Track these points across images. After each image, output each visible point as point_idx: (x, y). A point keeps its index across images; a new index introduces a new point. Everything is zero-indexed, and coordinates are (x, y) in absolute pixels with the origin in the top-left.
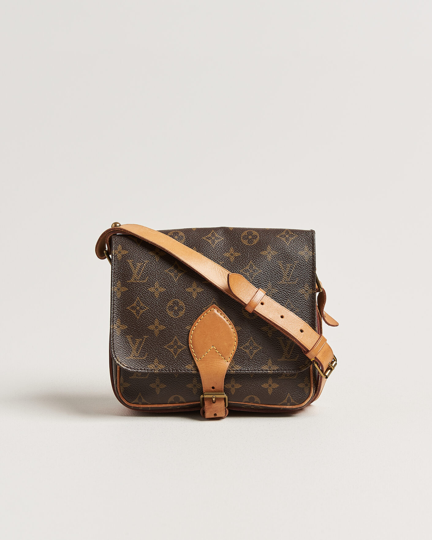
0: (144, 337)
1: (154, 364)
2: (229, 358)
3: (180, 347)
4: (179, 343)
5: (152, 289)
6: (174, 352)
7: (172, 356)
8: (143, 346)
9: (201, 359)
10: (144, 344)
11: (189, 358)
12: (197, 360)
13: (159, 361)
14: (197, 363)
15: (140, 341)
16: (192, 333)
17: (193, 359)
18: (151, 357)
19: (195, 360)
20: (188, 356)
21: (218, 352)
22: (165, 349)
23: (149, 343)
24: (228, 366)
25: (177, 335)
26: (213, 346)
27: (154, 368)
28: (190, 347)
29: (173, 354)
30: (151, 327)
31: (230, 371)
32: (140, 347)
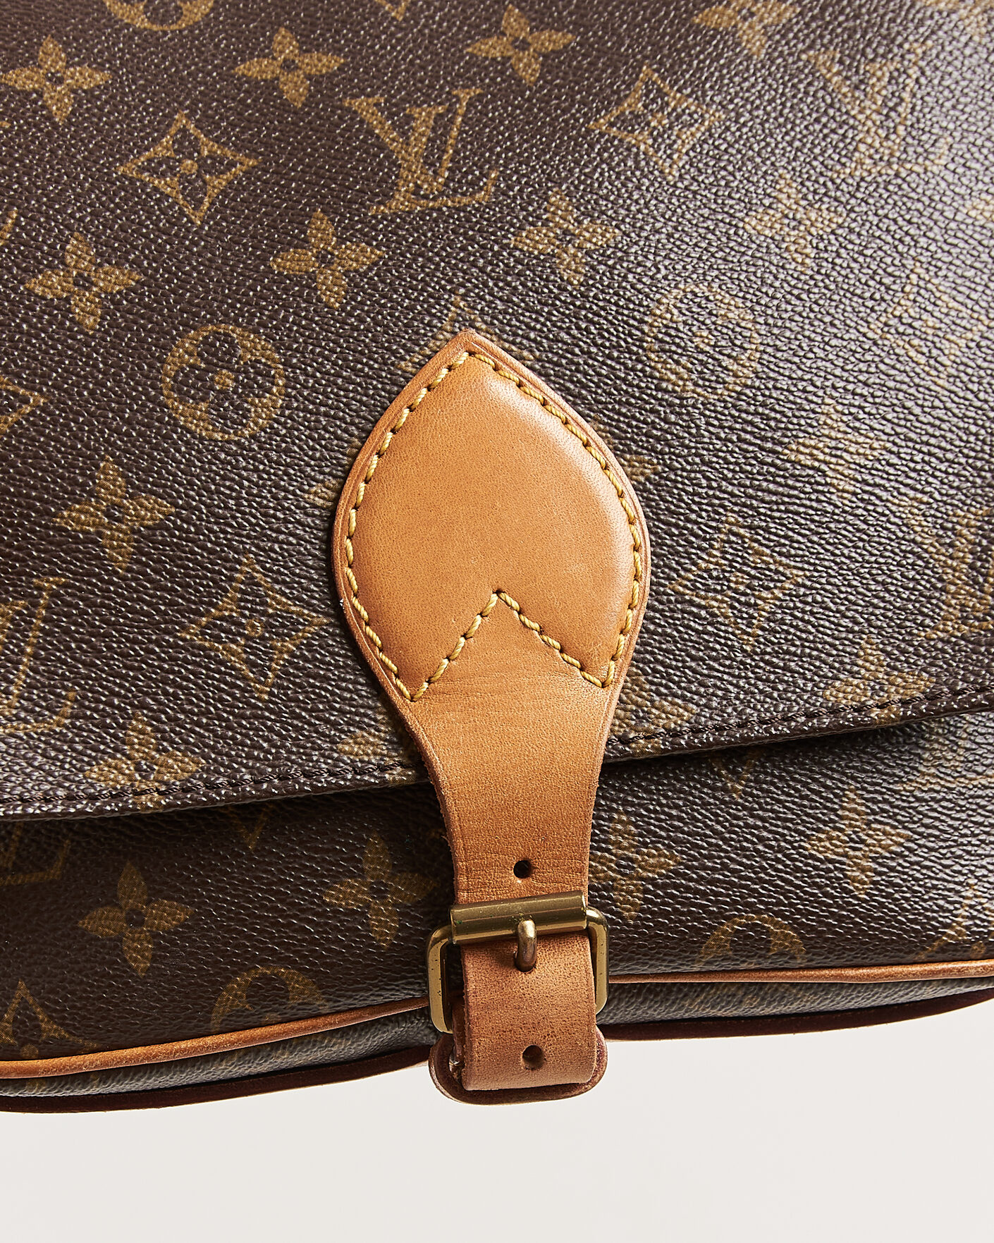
0: (40, 588)
1: (129, 757)
2: (613, 658)
3: (283, 626)
4: (278, 601)
5: (49, 285)
6: (252, 665)
7: (243, 690)
8: (38, 646)
9: (429, 682)
10: (42, 630)
11: (357, 692)
12: (407, 693)
13: (156, 730)
14: (407, 713)
15: (19, 613)
16: (354, 524)
17: (378, 690)
18: (104, 715)
19: (396, 698)
20: (344, 680)
21: (536, 626)
22: (191, 647)
23: (75, 624)
24: (611, 715)
25: (257, 547)
26: (498, 592)
27: (130, 778)
28: (350, 613)
29: (245, 678)
30: (76, 518)
31: (625, 740)
32: (23, 652)
